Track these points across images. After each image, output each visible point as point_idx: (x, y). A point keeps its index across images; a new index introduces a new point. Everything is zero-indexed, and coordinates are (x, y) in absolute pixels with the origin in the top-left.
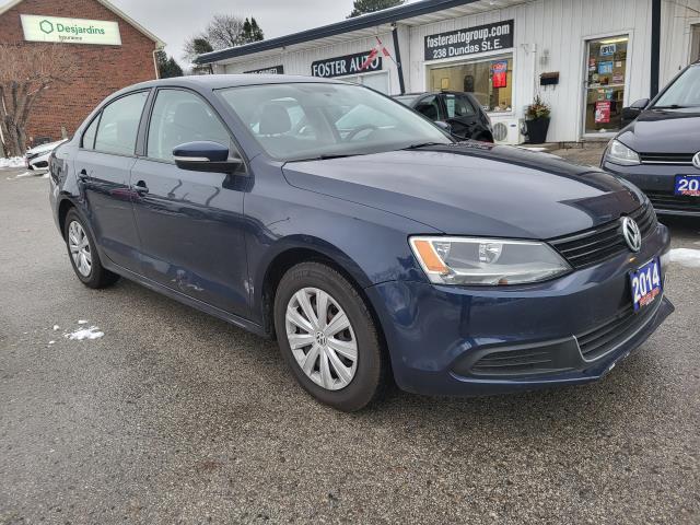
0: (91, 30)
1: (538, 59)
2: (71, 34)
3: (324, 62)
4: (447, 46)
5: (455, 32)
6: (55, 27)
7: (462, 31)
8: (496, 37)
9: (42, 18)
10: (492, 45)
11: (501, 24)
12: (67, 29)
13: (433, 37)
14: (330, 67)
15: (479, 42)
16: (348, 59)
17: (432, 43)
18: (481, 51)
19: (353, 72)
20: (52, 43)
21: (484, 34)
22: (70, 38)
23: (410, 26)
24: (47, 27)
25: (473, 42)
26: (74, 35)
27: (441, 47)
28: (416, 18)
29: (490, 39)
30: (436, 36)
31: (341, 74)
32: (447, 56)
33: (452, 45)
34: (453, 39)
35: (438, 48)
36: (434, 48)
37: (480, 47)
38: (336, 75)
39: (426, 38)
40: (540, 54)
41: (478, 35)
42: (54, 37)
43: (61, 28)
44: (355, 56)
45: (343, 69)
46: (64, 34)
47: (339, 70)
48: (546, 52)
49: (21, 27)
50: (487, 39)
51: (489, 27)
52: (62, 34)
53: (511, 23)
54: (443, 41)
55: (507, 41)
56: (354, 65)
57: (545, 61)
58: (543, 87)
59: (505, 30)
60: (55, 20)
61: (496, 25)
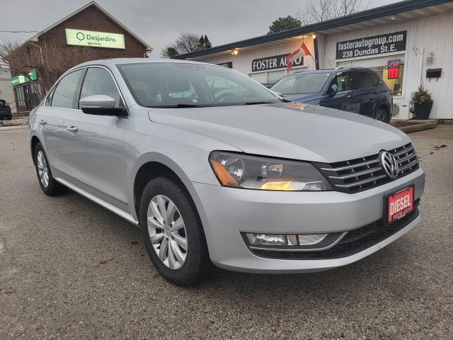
0: (107, 39)
1: (425, 59)
2: (95, 41)
3: (261, 60)
4: (353, 50)
5: (361, 40)
6: (85, 36)
7: (365, 39)
8: (392, 43)
9: (77, 31)
10: (389, 48)
11: (397, 34)
12: (93, 38)
13: (343, 43)
14: (265, 63)
15: (379, 46)
16: (279, 58)
17: (342, 47)
18: (379, 53)
19: (282, 67)
20: (83, 47)
21: (383, 41)
22: (94, 43)
23: (326, 35)
24: (80, 36)
25: (374, 47)
26: (96, 42)
27: (349, 50)
28: (332, 30)
29: (388, 45)
30: (346, 42)
31: (272, 68)
32: (353, 56)
33: (357, 49)
34: (358, 45)
35: (347, 50)
36: (344, 50)
37: (379, 50)
38: (269, 68)
39: (338, 44)
40: (427, 55)
41: (378, 41)
42: (85, 43)
43: (89, 38)
44: (283, 56)
45: (275, 64)
46: (91, 41)
47: (272, 65)
48: (432, 54)
49: (65, 36)
50: (385, 45)
51: (387, 36)
52: (90, 41)
53: (405, 33)
54: (351, 46)
55: (401, 46)
56: (283, 62)
57: (430, 60)
58: (428, 79)
59: (400, 38)
60: (86, 32)
61: (393, 35)
